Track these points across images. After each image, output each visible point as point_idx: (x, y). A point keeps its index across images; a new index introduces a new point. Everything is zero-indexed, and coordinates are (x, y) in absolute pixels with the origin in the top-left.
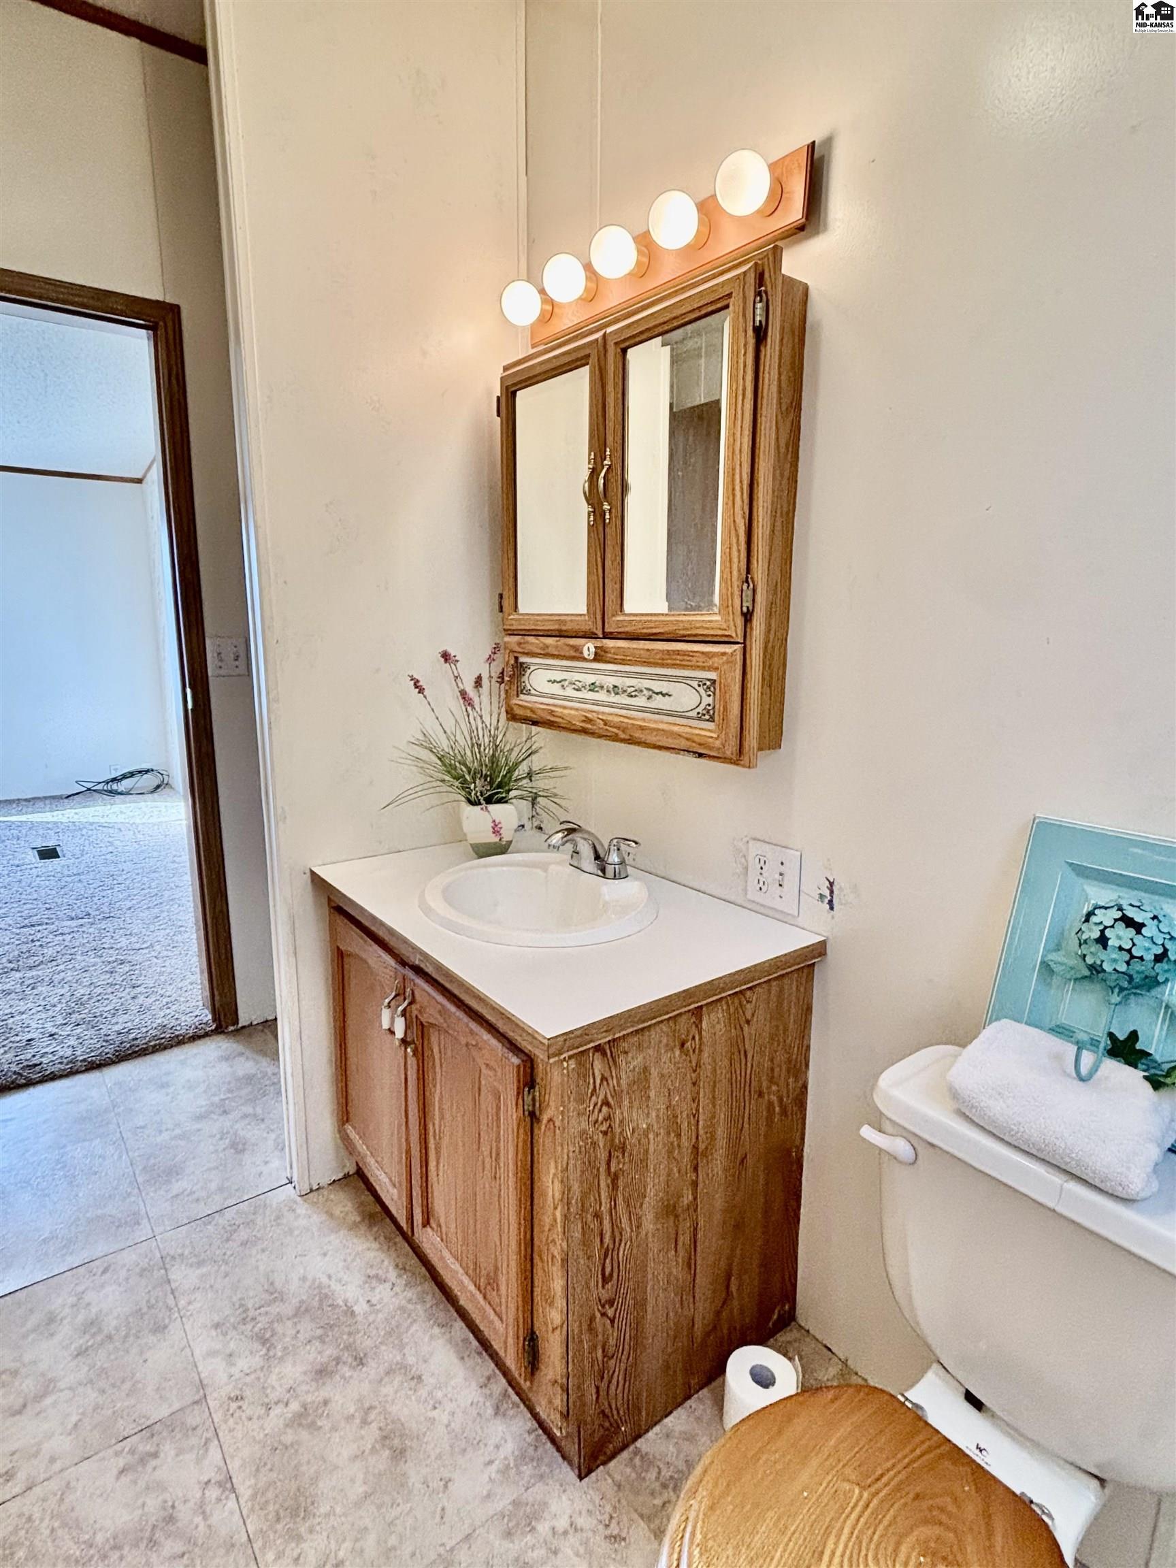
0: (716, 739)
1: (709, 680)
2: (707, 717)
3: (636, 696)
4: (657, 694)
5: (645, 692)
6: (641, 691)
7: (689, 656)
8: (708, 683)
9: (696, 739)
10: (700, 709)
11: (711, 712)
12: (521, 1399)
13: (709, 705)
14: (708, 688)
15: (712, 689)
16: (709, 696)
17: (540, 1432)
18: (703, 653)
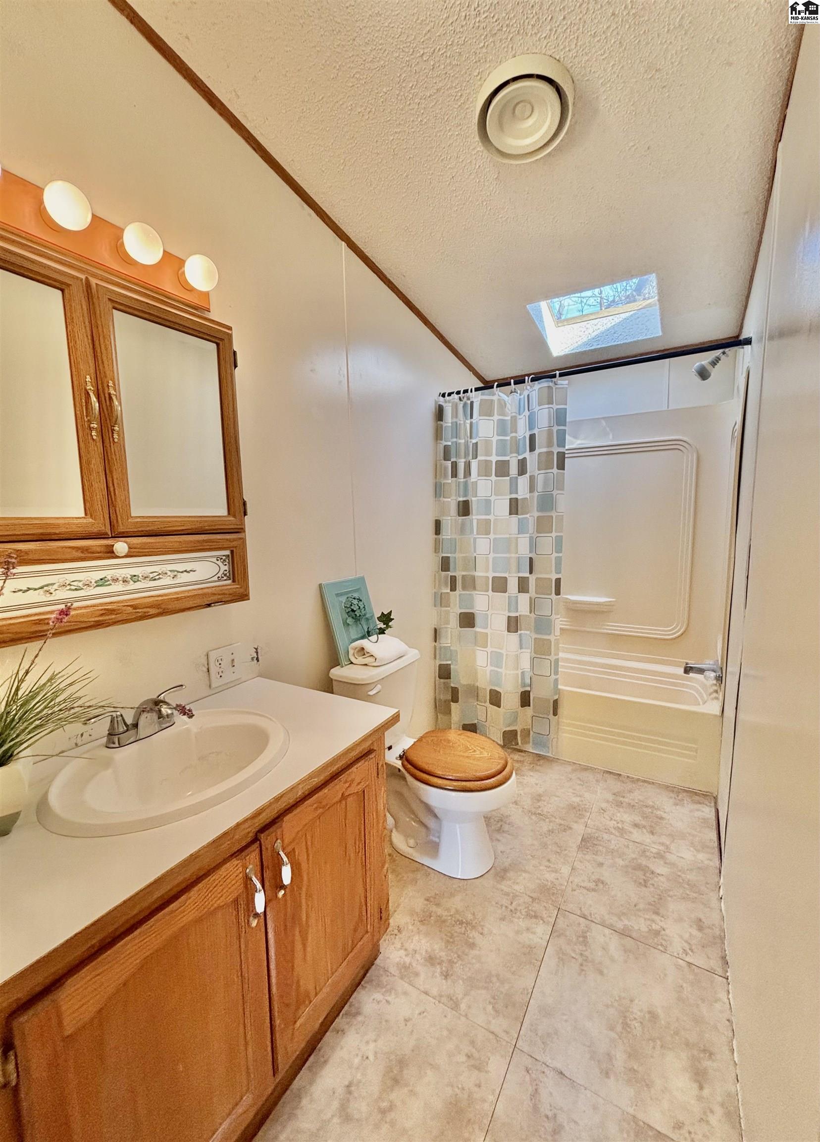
0: (241, 588)
1: (224, 556)
2: (225, 578)
3: (159, 578)
4: (182, 572)
5: (169, 573)
6: (166, 573)
7: (217, 542)
8: (224, 558)
9: (226, 592)
10: (219, 575)
11: (228, 574)
12: (345, 1004)
13: (226, 571)
14: (224, 560)
15: (227, 561)
16: (226, 565)
17: (362, 983)
18: (227, 540)
